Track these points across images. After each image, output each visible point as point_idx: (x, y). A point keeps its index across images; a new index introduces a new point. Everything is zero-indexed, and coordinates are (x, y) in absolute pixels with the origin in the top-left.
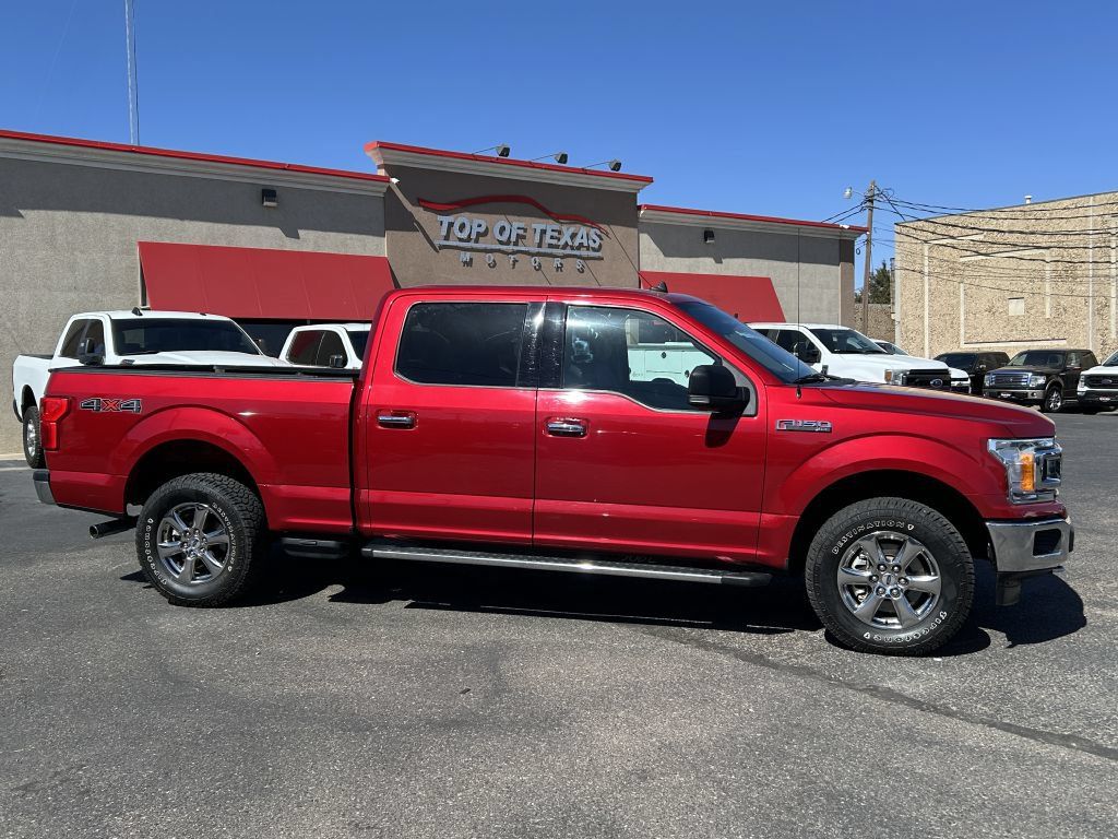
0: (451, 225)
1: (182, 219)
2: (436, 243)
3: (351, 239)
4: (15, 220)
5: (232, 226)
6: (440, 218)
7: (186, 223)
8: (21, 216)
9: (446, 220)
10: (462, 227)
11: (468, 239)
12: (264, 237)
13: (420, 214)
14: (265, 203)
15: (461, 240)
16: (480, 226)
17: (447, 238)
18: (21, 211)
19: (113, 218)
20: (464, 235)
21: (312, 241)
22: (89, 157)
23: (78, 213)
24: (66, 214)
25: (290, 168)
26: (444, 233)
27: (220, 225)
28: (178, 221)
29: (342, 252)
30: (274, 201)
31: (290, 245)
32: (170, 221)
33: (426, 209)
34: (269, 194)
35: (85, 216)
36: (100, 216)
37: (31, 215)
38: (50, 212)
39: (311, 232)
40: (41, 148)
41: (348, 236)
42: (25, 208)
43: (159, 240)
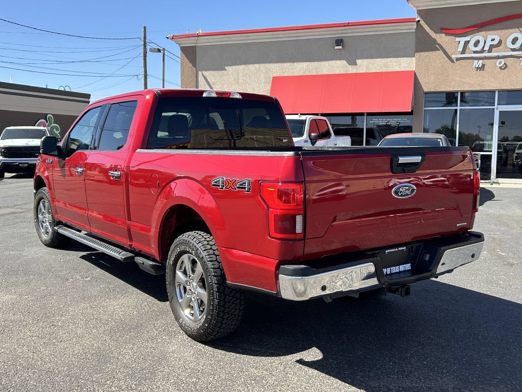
0: (467, 43)
1: (293, 62)
2: (454, 57)
3: (391, 61)
4: (224, 71)
5: (320, 63)
6: (458, 39)
7: (295, 63)
8: (226, 70)
9: (463, 40)
10: (476, 44)
11: (482, 51)
12: (337, 67)
13: (441, 39)
14: (337, 47)
15: (475, 52)
16: (493, 40)
17: (463, 52)
18: (226, 68)
19: (263, 66)
20: (479, 48)
21: (365, 66)
22: (251, 38)
23: (248, 66)
24: (243, 66)
25: (348, 25)
26: (460, 49)
27: (313, 63)
28: (291, 64)
29: (384, 70)
30: (340, 45)
31: (351, 70)
32: (288, 64)
33: (447, 34)
34: (339, 42)
35: (251, 66)
36: (257, 66)
37: (230, 69)
38: (237, 67)
39: (365, 60)
40: (232, 37)
41: (389, 60)
42: (227, 66)
43: (283, 75)
